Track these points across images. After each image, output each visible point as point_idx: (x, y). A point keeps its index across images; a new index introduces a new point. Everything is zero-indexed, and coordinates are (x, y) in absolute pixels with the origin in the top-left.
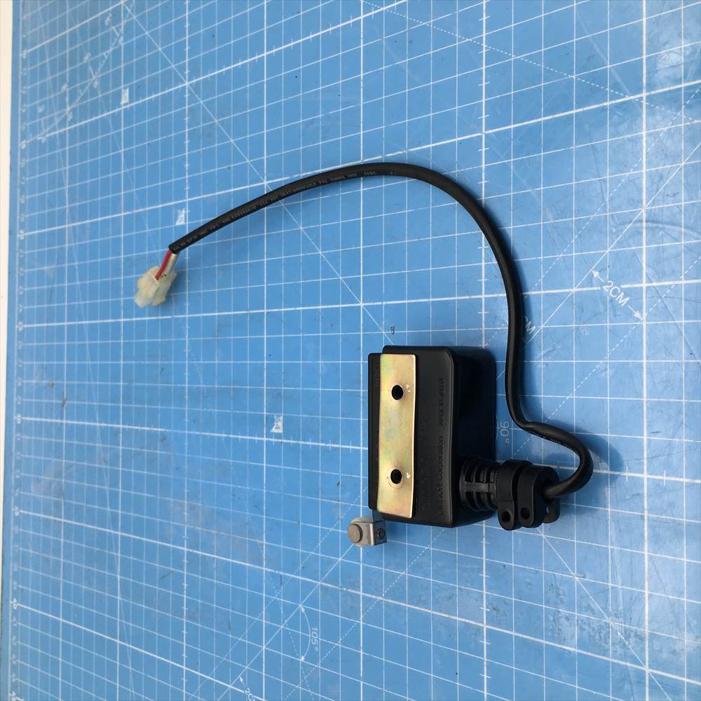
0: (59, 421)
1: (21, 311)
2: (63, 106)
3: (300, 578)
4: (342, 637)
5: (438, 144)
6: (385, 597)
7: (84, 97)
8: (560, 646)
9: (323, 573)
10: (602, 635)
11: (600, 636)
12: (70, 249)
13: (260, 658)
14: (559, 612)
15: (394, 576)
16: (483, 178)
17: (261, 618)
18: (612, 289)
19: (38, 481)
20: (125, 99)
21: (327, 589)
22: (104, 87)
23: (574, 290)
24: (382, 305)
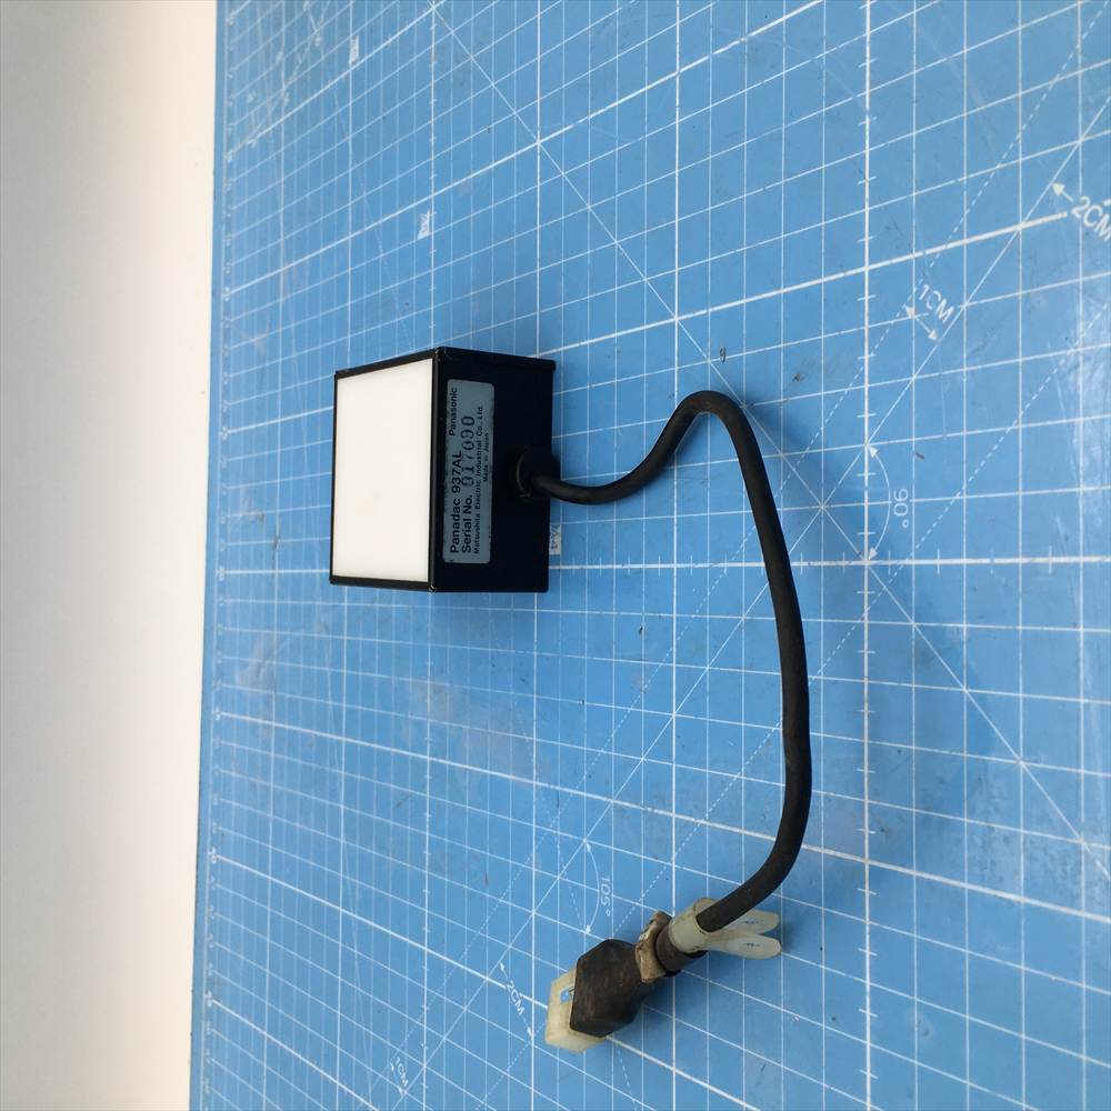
0: (270, 572)
1: (225, 410)
2: (277, 86)
3: (585, 794)
4: (645, 892)
5: (795, 13)
6: (709, 820)
7: (304, 65)
8: (993, 892)
9: (618, 783)
10: (1068, 868)
11: (1064, 870)
12: (286, 302)
13: (528, 930)
14: (992, 829)
15: (723, 783)
16: (868, 55)
17: (530, 863)
18: (1090, 210)
19: (244, 665)
20: (354, 55)
21: (623, 810)
22: (328, 44)
23: (1022, 226)
24: (707, 314)
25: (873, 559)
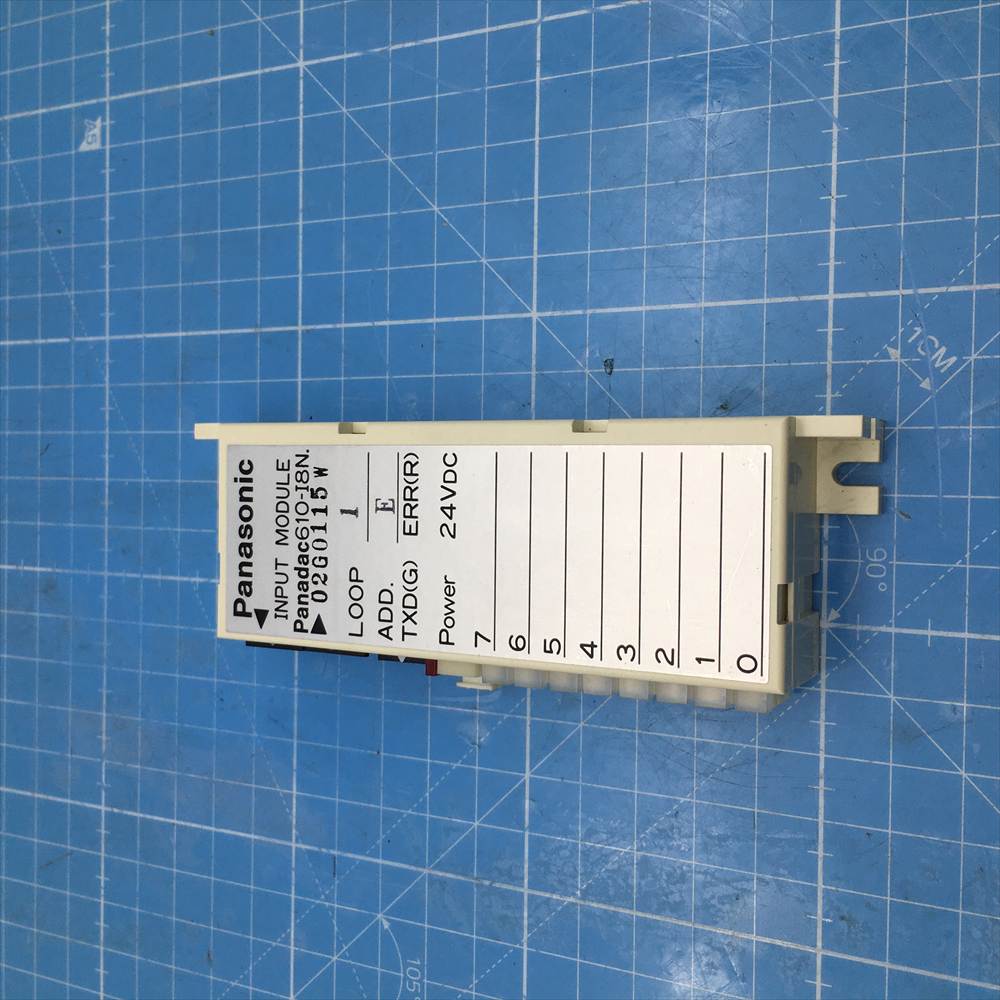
3: (380, 861)
4: (477, 978)
6: (583, 898)
9: (434, 854)
15: (605, 857)
16: (837, 54)
17: (287, 941)
21: (443, 882)
24: (584, 315)
25: (834, 621)
